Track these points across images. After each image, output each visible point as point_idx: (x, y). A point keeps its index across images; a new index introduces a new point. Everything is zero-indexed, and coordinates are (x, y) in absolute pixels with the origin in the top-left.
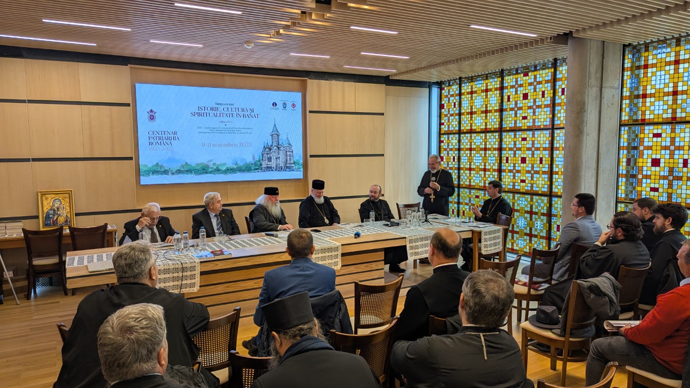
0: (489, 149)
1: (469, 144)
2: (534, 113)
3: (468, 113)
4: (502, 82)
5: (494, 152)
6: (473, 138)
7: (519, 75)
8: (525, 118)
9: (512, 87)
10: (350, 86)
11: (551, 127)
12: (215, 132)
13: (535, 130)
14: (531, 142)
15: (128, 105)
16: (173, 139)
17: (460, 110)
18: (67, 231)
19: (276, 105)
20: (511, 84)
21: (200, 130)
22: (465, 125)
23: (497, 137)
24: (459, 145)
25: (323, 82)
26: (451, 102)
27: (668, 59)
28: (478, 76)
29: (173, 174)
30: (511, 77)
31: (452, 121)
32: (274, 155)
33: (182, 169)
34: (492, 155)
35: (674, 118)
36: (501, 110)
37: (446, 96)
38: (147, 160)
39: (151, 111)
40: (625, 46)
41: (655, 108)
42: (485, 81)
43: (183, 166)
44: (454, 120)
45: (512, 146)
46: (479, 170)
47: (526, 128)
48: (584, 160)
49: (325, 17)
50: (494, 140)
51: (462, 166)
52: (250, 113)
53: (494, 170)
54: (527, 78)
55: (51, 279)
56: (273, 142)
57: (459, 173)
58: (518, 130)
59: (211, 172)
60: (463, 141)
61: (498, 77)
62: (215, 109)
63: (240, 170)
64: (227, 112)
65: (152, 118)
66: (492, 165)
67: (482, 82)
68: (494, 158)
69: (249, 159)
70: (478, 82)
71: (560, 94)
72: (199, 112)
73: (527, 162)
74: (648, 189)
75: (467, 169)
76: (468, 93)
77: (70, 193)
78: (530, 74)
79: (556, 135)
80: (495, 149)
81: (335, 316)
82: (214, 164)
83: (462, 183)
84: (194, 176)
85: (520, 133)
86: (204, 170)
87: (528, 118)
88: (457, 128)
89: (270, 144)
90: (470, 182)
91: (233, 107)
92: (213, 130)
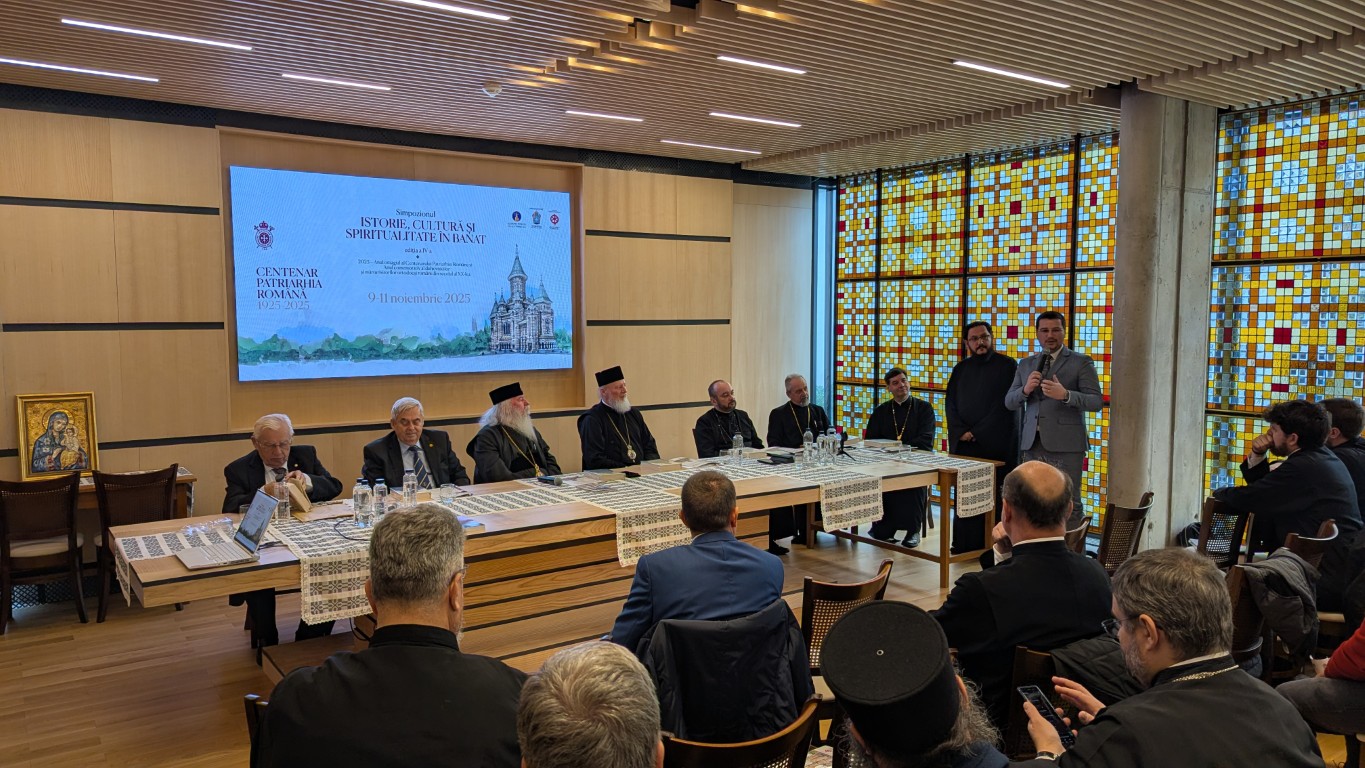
0: (941, 311)
1: (897, 300)
2: (1034, 240)
3: (895, 240)
4: (967, 179)
5: (951, 316)
6: (906, 288)
7: (1003, 166)
8: (1015, 249)
9: (988, 189)
10: (664, 181)
11: (1068, 267)
12: (397, 270)
13: (1036, 272)
14: (1027, 297)
15: (215, 211)
16: (307, 285)
17: (879, 233)
18: (86, 482)
19: (520, 217)
20: (986, 183)
21: (366, 267)
22: (890, 263)
23: (957, 287)
24: (877, 303)
25: (613, 172)
26: (859, 216)
27: (1305, 139)
28: (917, 167)
29: (307, 358)
30: (987, 169)
31: (863, 253)
32: (514, 321)
33: (327, 349)
34: (946, 323)
35: (1318, 251)
36: (966, 235)
37: (850, 206)
38: (253, 327)
39: (264, 225)
40: (1221, 112)
41: (1279, 231)
42: (930, 177)
43: (328, 342)
44: (867, 253)
45: (989, 305)
46: (918, 351)
47: (1017, 268)
48: (1154, 331)
49: (677, 34)
50: (952, 293)
51: (882, 344)
52: (464, 233)
53: (951, 352)
54: (1019, 171)
55: (41, 588)
56: (513, 294)
57: (877, 358)
58: (1001, 274)
59: (386, 356)
60: (885, 294)
61: (958, 169)
62: (396, 224)
63: (447, 350)
64: (421, 231)
65: (265, 240)
66: (946, 341)
67: (926, 178)
68: (951, 329)
69: (466, 330)
70: (917, 179)
71: (1087, 203)
72: (363, 228)
73: (1020, 335)
74: (1268, 387)
75: (893, 350)
76: (895, 201)
77: (86, 400)
78: (1025, 164)
79: (1078, 283)
80: (952, 311)
81: (780, 654)
82: (393, 338)
84: (353, 362)
85: (1005, 279)
86: (373, 350)
87: (1022, 249)
88: (872, 270)
89: (507, 297)
91: (433, 219)
92: (392, 267)
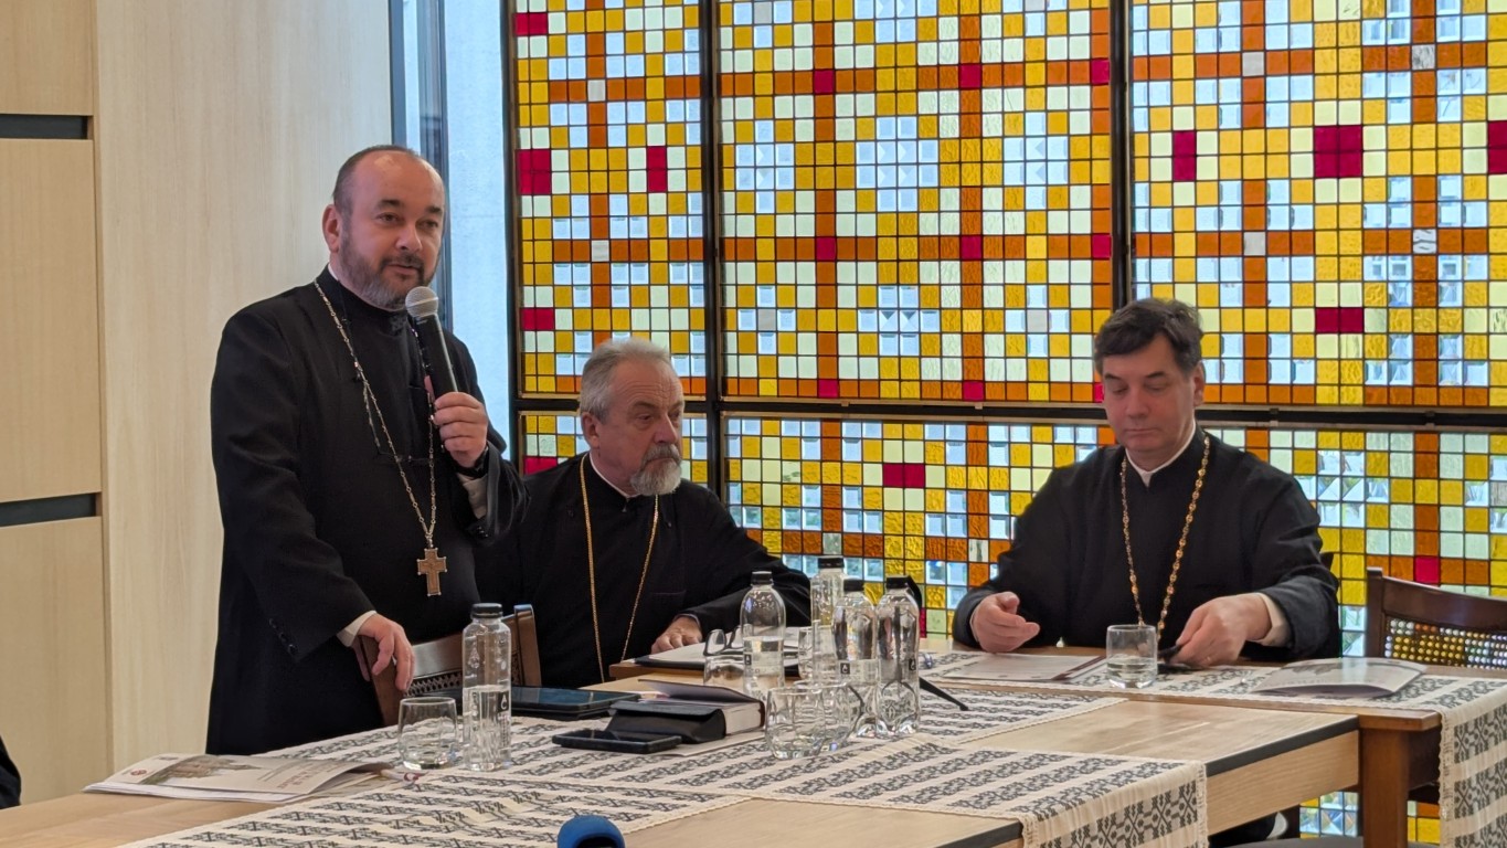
1: (804, 35)
5: (1057, 96)
24: (709, 51)
34: (1037, 124)
46: (908, 249)
51: (738, 226)
53: (1063, 247)
57: (714, 286)
60: (742, 14)
66: (1037, 200)
73: (1373, 163)
80: (1062, 73)
83: (741, 367)
90: (828, 351)
